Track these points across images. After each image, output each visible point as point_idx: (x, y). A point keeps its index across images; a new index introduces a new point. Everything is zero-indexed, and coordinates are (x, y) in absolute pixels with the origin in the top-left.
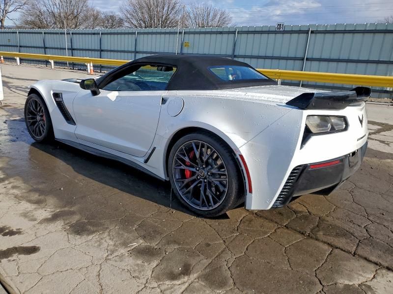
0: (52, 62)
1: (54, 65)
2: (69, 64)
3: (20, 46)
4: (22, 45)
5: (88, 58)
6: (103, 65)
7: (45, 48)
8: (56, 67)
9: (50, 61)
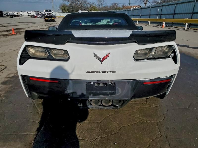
0: (150, 22)
1: (151, 23)
2: (158, 23)
3: (141, 15)
4: (142, 14)
5: (165, 19)
6: (174, 22)
7: (150, 15)
8: (151, 24)
9: (149, 21)
